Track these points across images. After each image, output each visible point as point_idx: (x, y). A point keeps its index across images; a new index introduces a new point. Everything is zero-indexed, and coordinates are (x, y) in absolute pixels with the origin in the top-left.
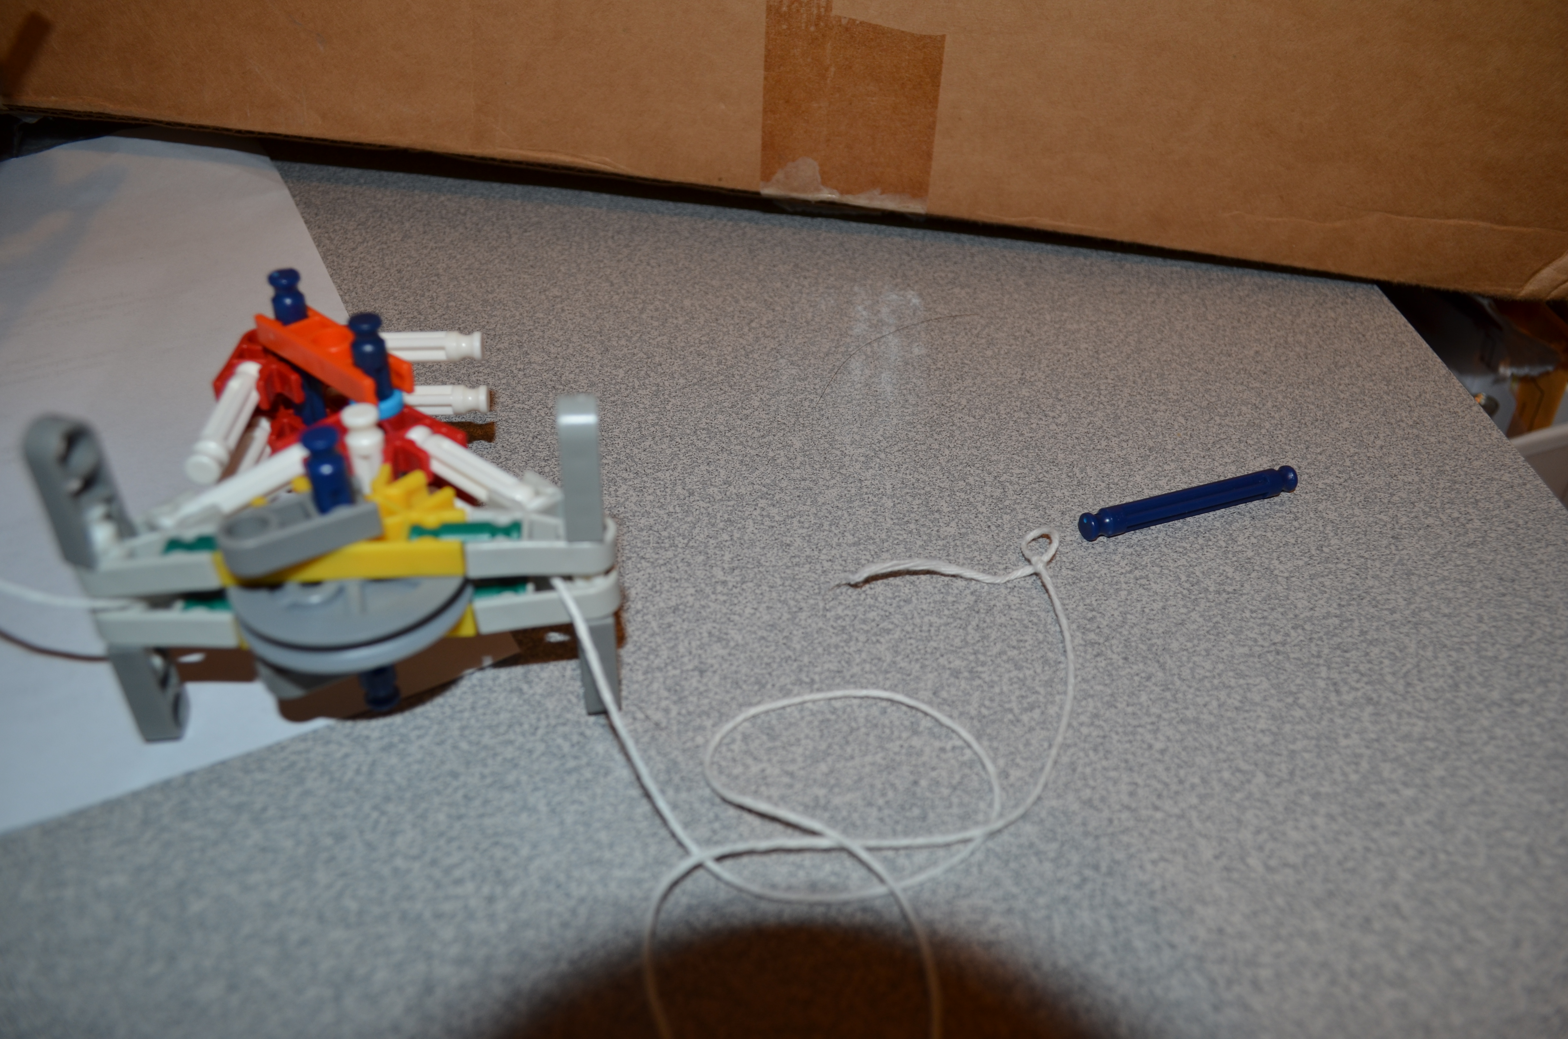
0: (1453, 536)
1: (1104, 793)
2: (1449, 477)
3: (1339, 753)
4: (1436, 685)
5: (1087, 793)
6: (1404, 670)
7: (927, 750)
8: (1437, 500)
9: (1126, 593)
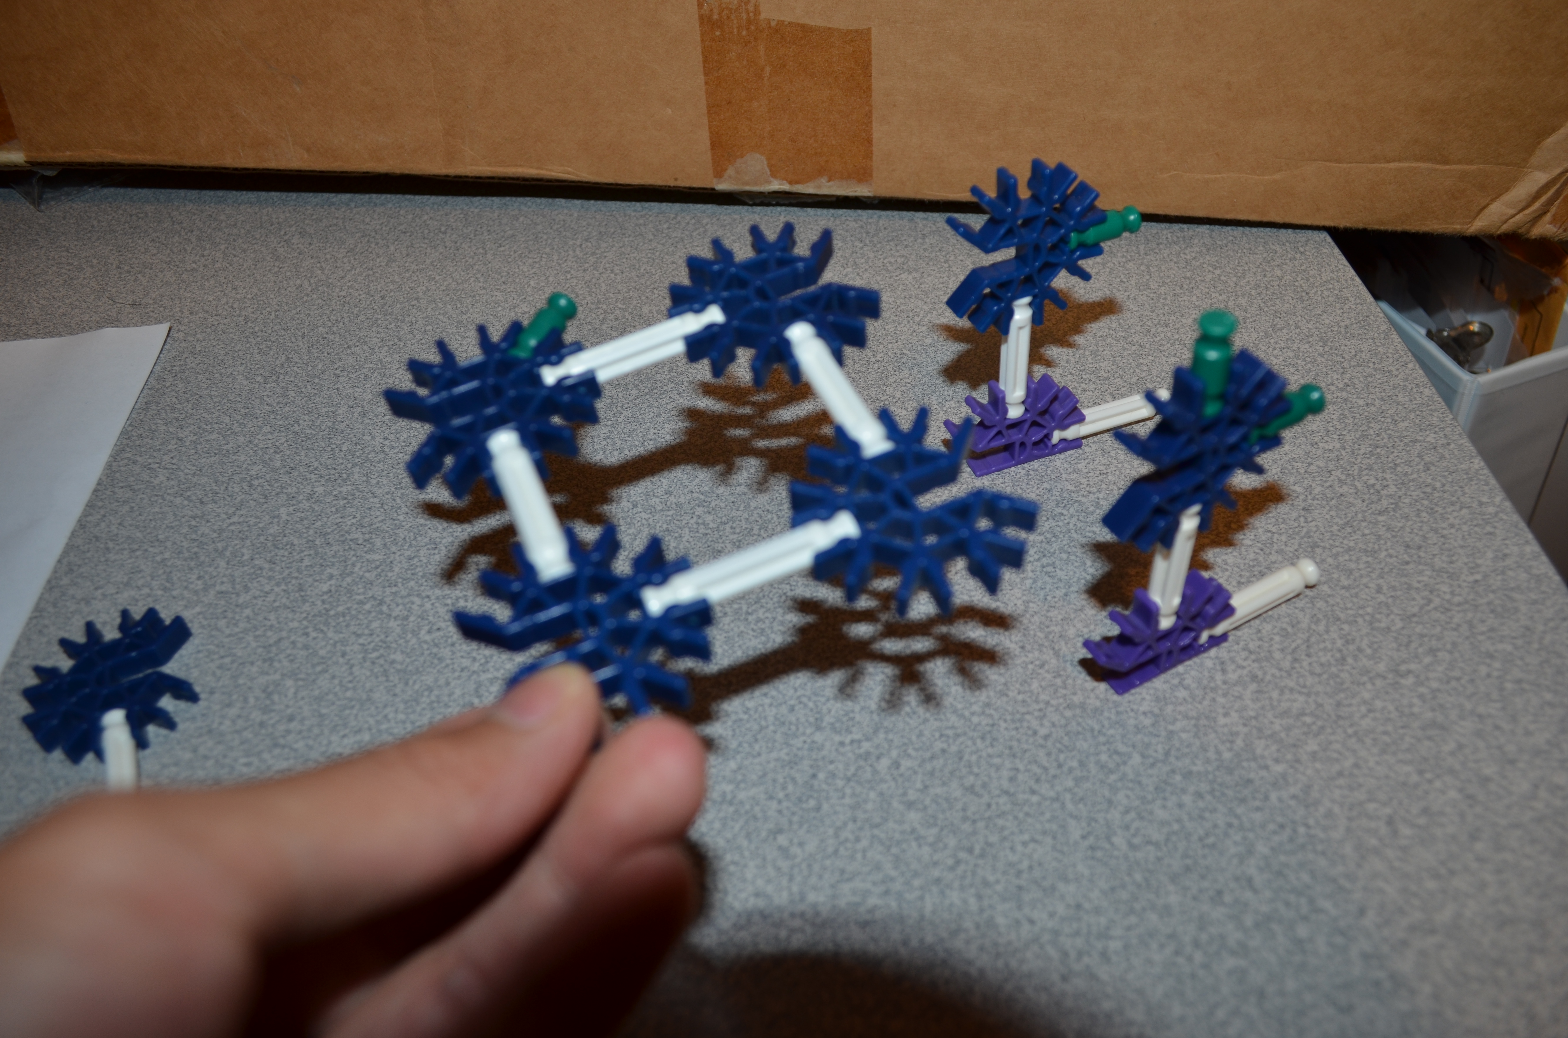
0: (1365, 504)
1: (986, 779)
2: (1371, 442)
3: (1216, 732)
4: (1323, 660)
5: (970, 780)
6: (1294, 645)
7: (828, 744)
8: (1356, 467)
9: (1031, 581)
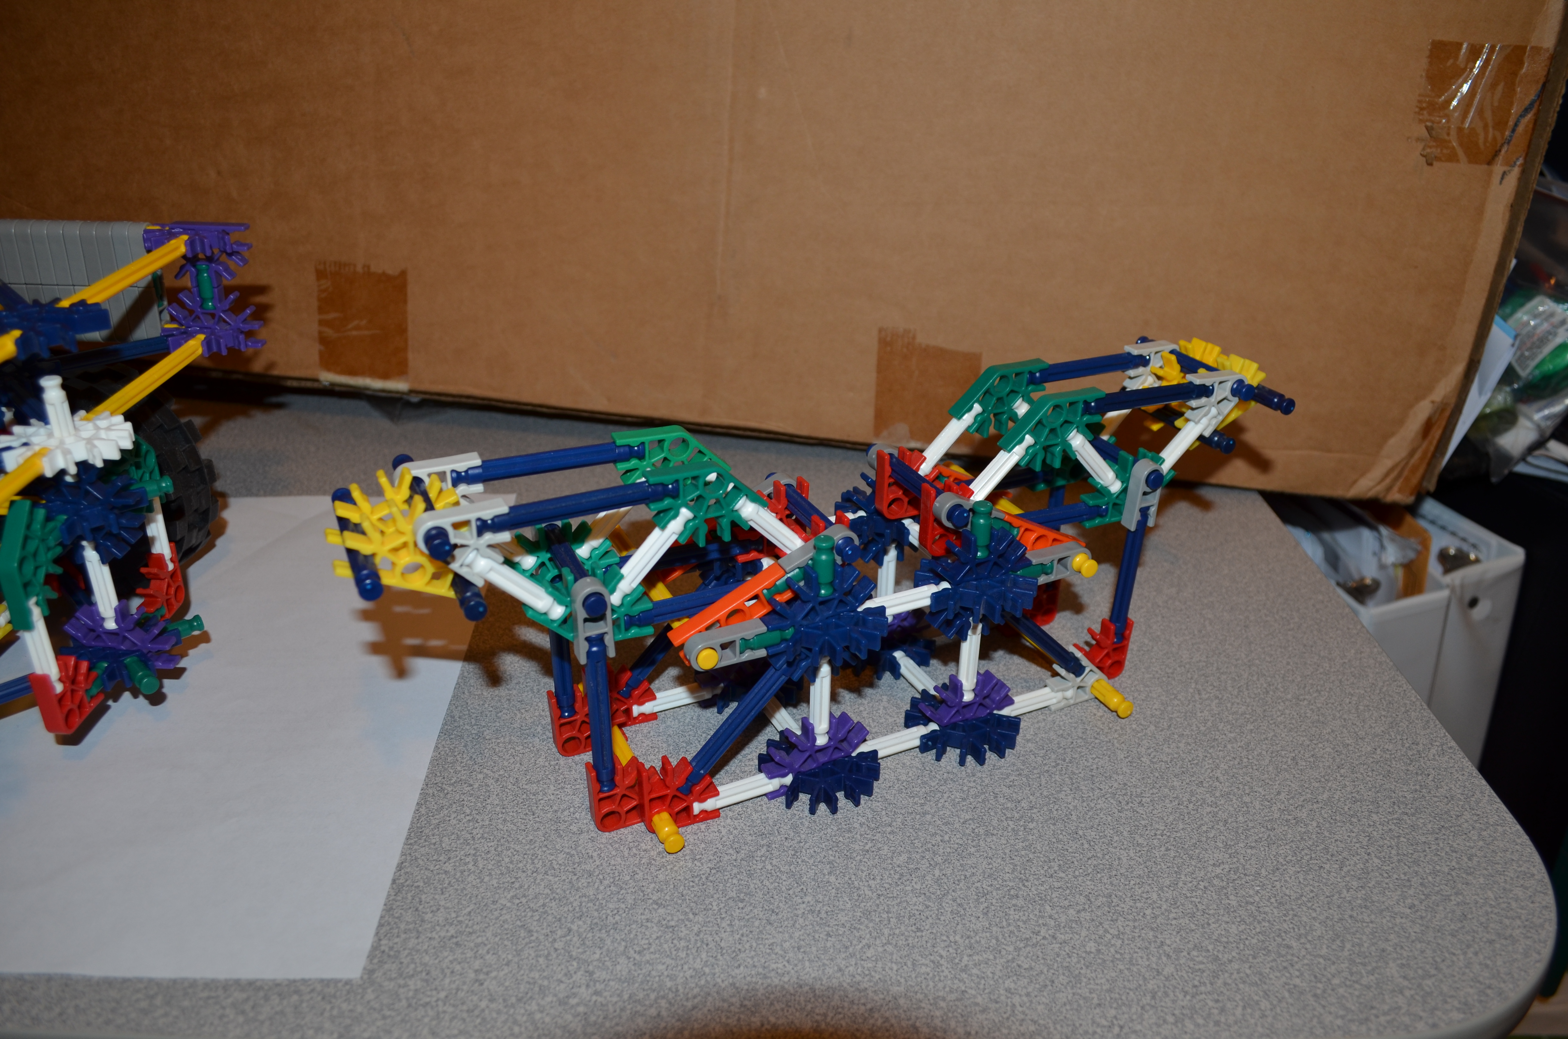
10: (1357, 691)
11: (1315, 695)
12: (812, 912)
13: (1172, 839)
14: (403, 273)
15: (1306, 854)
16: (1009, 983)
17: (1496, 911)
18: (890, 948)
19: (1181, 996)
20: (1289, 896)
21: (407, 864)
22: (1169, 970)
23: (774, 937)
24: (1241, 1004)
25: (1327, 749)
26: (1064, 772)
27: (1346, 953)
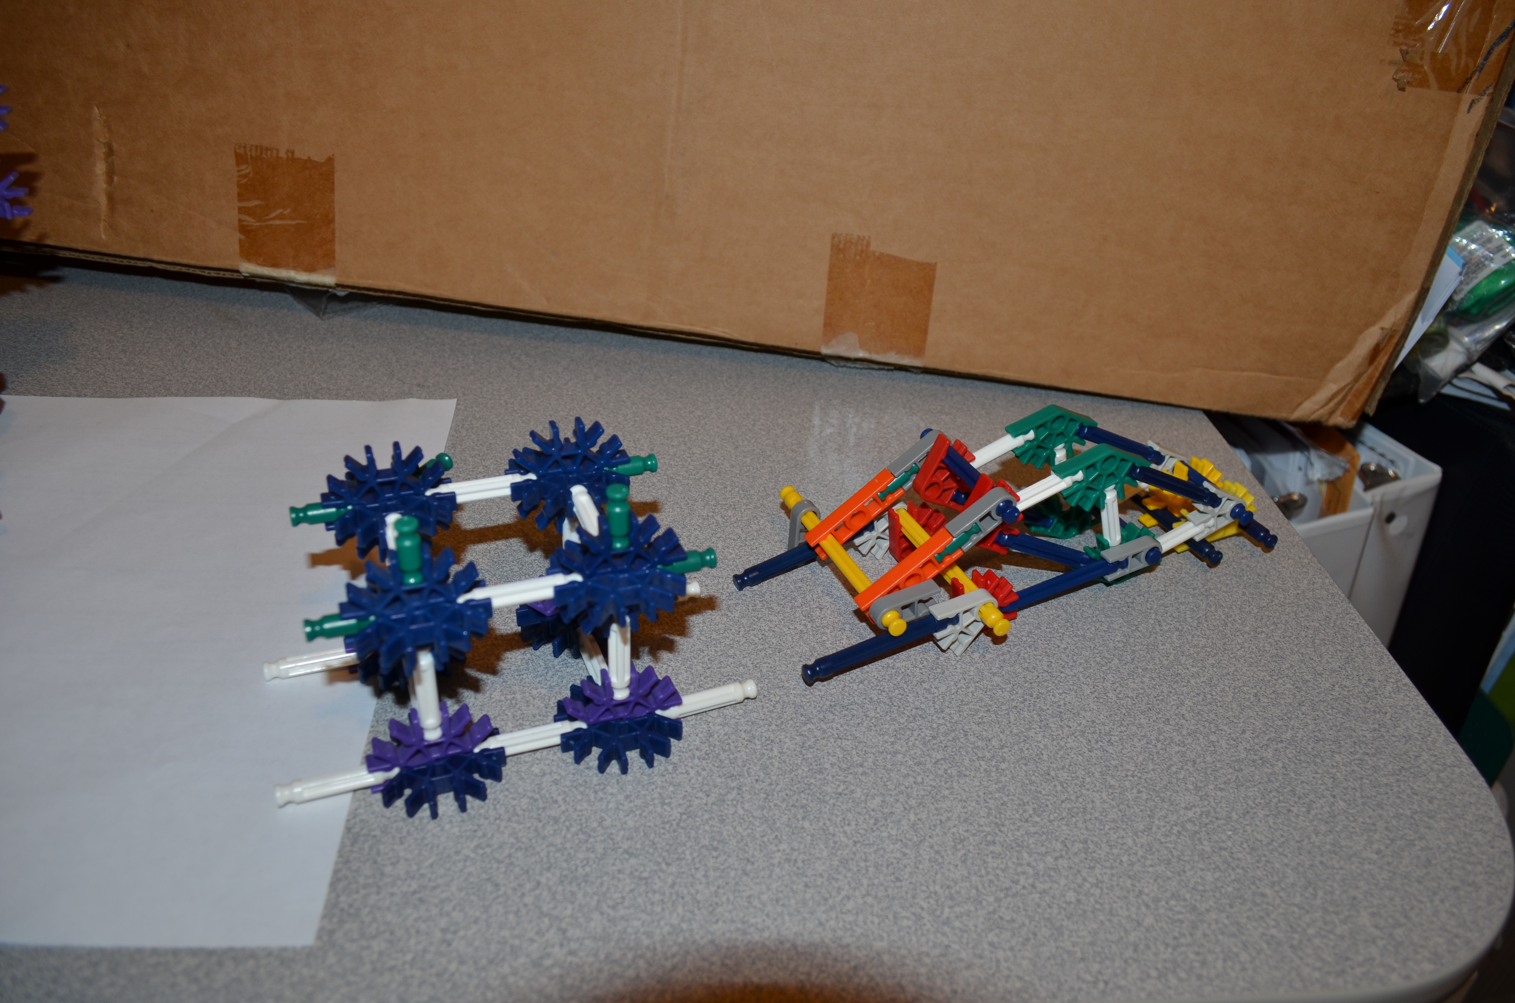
10: (1312, 624)
11: (1272, 627)
12: (788, 860)
13: (1143, 781)
14: (330, 160)
15: (1275, 797)
16: (992, 937)
17: (1458, 856)
18: (869, 900)
19: (1162, 948)
20: (1261, 841)
21: (361, 811)
22: (1149, 921)
23: (751, 889)
24: (1221, 956)
25: (1288, 686)
26: (1032, 708)
27: (1319, 902)
